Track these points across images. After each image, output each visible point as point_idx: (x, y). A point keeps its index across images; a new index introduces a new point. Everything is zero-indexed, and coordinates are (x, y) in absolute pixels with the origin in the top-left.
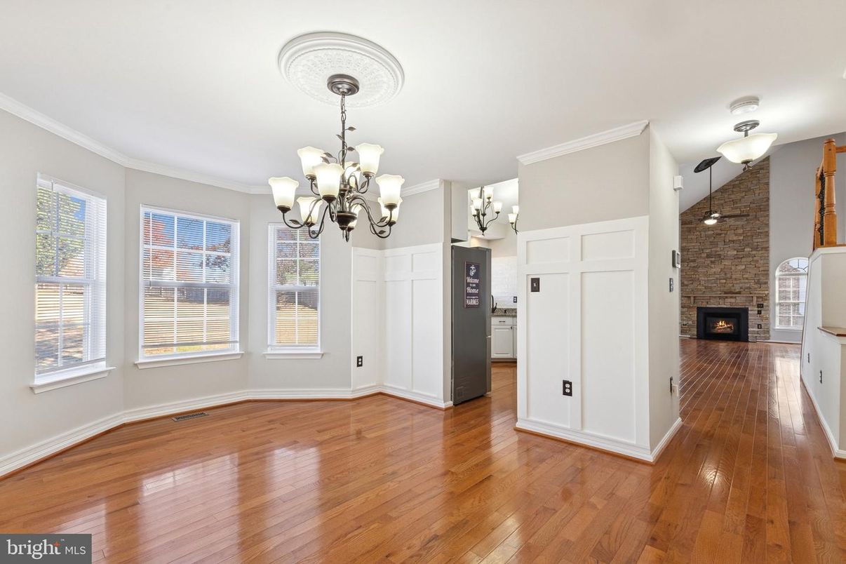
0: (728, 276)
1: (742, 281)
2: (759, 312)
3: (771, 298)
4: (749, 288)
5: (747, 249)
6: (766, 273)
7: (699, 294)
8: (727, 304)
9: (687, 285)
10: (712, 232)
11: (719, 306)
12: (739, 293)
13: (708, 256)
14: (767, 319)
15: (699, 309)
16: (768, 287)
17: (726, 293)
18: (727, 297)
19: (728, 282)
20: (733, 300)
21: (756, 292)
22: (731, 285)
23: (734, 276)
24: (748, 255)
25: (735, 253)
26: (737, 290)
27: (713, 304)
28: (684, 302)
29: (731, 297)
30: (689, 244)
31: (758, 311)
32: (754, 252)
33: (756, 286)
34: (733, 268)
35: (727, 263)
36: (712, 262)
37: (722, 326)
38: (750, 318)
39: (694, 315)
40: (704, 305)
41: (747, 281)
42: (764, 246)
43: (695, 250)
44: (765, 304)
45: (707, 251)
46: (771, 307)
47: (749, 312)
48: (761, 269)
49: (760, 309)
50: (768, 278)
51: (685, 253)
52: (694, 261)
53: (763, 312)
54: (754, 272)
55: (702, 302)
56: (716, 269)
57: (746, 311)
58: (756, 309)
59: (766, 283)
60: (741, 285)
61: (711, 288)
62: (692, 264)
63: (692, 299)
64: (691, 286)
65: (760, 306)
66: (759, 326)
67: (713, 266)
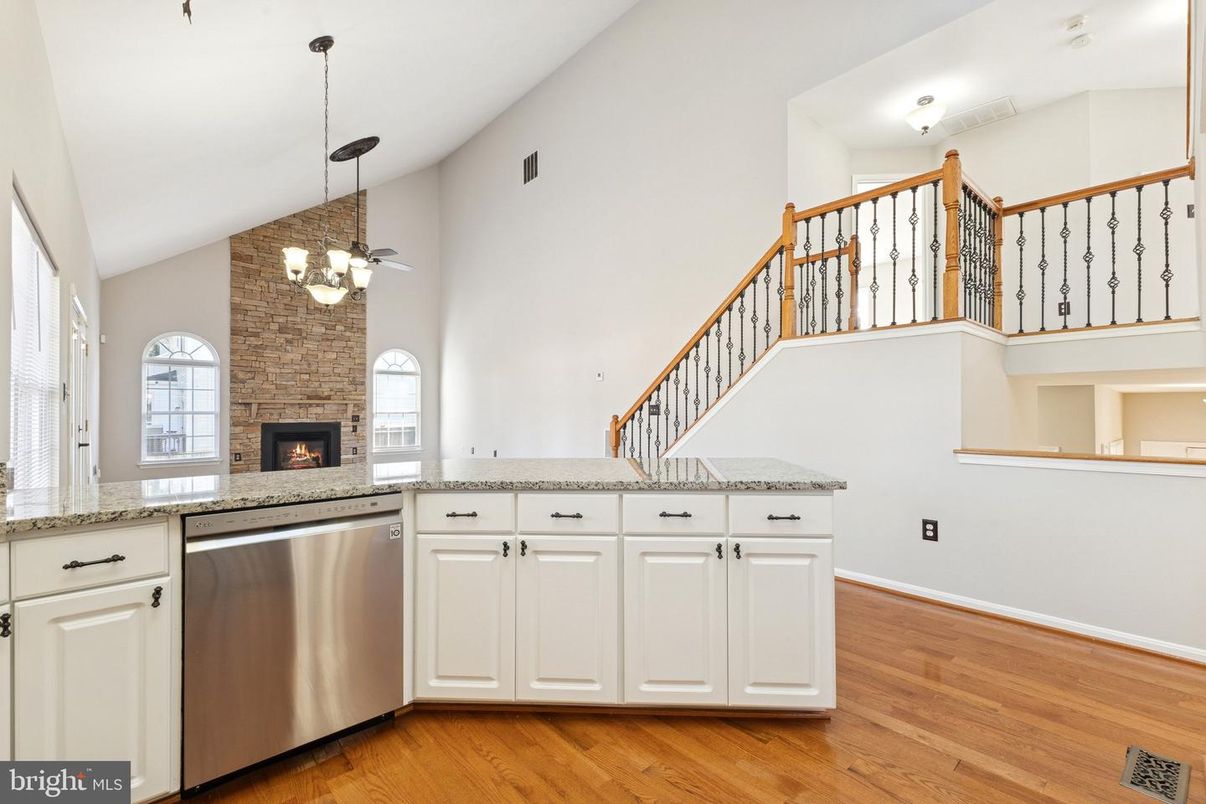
0: (314, 368)
1: (333, 378)
2: (355, 429)
3: (368, 406)
4: (342, 390)
5: (340, 328)
6: (362, 368)
7: (265, 398)
8: (312, 416)
9: (243, 382)
10: (288, 288)
11: (299, 421)
12: (328, 398)
13: (281, 330)
14: (364, 438)
15: (266, 427)
16: (365, 390)
17: (309, 398)
18: (310, 405)
19: (313, 379)
20: (319, 410)
21: (351, 397)
22: (317, 384)
23: (321, 370)
24: (340, 338)
25: (323, 330)
26: (326, 394)
27: (290, 418)
28: (238, 413)
29: (318, 405)
30: (247, 302)
31: (354, 427)
32: (348, 334)
33: (351, 388)
34: (320, 355)
35: (311, 345)
36: (288, 341)
37: (300, 456)
38: (342, 438)
39: (256, 437)
40: (274, 419)
41: (339, 379)
42: (361, 326)
43: (256, 314)
44: (361, 416)
45: (281, 320)
46: (368, 419)
47: (343, 429)
48: (357, 361)
49: (355, 424)
50: (364, 377)
51: (240, 317)
52: (256, 335)
53: (359, 428)
54: (348, 364)
55: (271, 414)
56: (293, 355)
57: (337, 427)
58: (351, 424)
59: (363, 383)
60: (331, 385)
61: (286, 388)
62: (253, 341)
63: (254, 408)
64: (251, 384)
65: (356, 418)
66: (355, 451)
67: (289, 348)
